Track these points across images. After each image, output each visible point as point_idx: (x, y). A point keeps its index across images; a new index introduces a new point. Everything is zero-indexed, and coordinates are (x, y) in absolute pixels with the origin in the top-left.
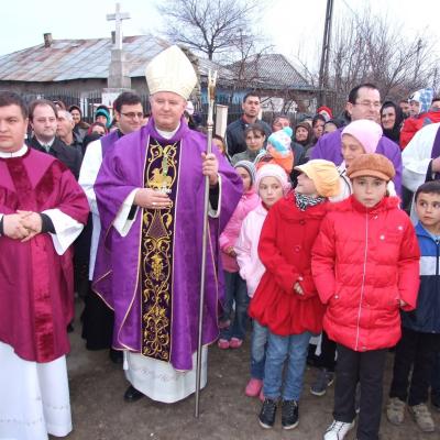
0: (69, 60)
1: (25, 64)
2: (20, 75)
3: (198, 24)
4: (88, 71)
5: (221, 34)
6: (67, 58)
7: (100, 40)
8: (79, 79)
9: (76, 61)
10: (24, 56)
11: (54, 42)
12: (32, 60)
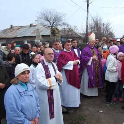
0: (19, 31)
1: (6, 33)
2: (6, 36)
3: (48, 21)
4: (26, 34)
5: (55, 23)
6: (18, 31)
7: (26, 26)
8: (24, 37)
9: (21, 32)
10: (5, 31)
11: (13, 27)
12: (8, 32)
